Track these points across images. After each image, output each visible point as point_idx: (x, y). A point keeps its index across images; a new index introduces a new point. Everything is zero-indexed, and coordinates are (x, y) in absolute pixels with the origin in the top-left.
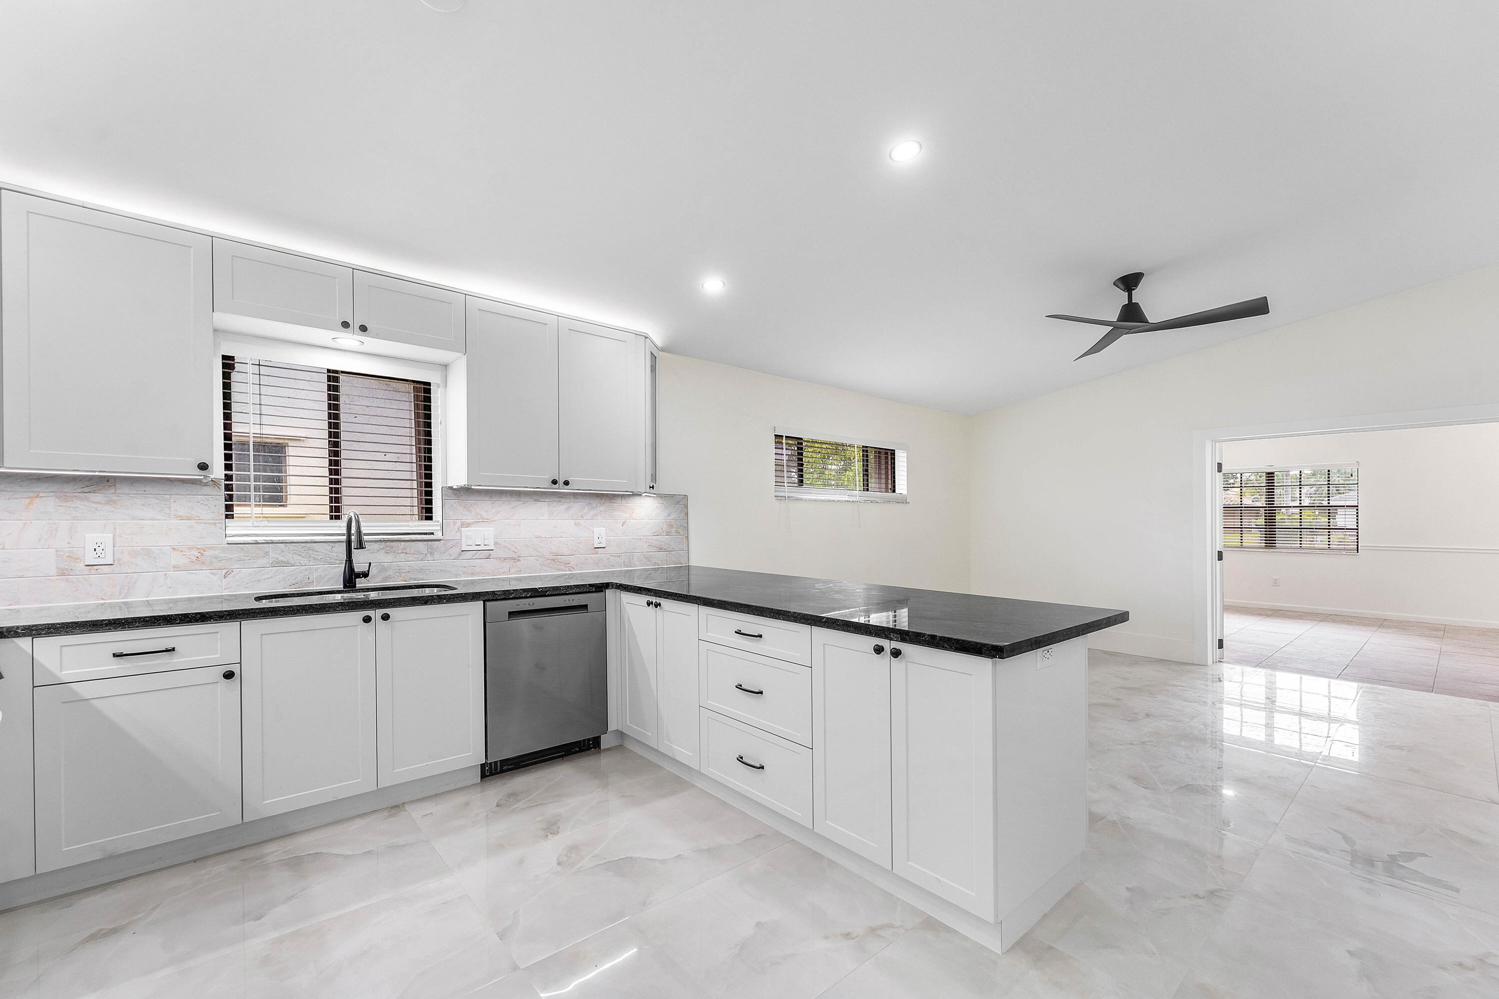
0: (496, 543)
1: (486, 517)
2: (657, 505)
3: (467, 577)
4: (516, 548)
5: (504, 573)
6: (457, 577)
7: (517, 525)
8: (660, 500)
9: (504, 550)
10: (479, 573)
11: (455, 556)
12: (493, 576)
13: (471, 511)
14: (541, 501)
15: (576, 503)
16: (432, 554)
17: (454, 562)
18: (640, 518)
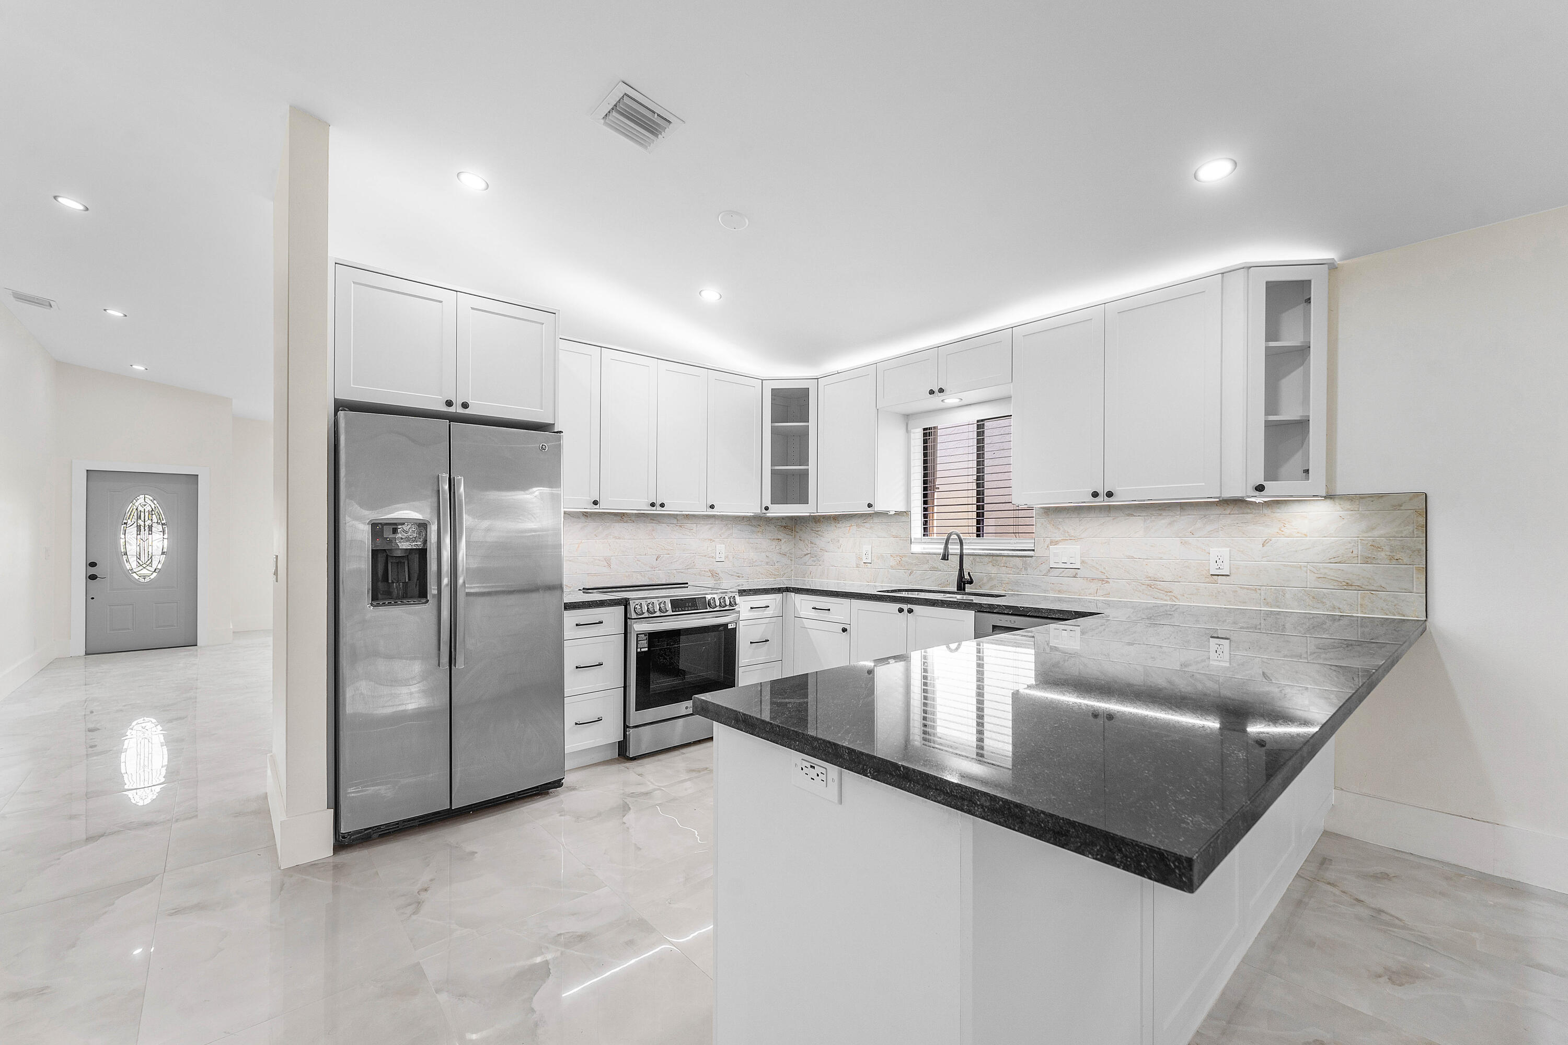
0: (1083, 562)
1: (1073, 534)
2: (1342, 513)
3: (1054, 594)
4: (1104, 568)
5: (1090, 594)
6: (1045, 593)
7: (1106, 543)
8: (1347, 505)
9: (1091, 570)
10: (1065, 591)
11: (1045, 572)
12: (1079, 596)
13: (1059, 529)
14: (1135, 516)
15: (1184, 515)
16: (1026, 569)
17: (1044, 578)
18: (1299, 535)
